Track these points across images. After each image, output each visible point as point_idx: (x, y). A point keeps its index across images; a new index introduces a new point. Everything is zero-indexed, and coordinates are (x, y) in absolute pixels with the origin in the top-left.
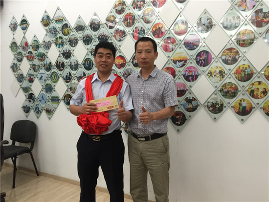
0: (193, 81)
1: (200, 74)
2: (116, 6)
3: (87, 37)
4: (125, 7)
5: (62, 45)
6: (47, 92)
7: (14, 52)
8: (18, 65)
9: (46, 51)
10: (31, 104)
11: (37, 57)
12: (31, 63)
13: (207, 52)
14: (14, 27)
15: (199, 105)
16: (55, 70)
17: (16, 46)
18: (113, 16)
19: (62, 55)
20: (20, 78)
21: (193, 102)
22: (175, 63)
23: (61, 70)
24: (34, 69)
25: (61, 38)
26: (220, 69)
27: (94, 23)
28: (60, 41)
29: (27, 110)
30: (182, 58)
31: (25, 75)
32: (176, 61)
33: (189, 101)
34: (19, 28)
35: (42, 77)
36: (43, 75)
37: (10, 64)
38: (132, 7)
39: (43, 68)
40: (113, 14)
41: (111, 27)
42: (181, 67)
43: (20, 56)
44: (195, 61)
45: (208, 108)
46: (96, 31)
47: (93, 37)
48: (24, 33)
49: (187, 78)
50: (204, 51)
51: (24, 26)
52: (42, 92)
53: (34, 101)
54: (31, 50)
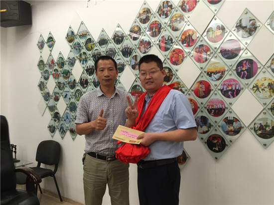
0: (234, 97)
1: (243, 89)
2: (140, 15)
3: (110, 51)
4: (150, 15)
5: (86, 61)
6: (71, 110)
7: (41, 70)
8: (45, 84)
9: (71, 68)
10: (56, 124)
11: (62, 75)
12: (57, 81)
13: (250, 61)
14: (41, 46)
15: (243, 127)
16: (79, 87)
17: (44, 64)
18: (137, 26)
19: (85, 72)
20: (47, 97)
21: (234, 123)
22: (210, 76)
23: (84, 88)
24: (59, 87)
25: (85, 53)
26: (270, 82)
27: (118, 36)
28: (83, 57)
29: (52, 129)
30: (218, 70)
31: (51, 93)
32: (211, 73)
33: (229, 122)
34: (46, 46)
35: (66, 95)
36: (67, 93)
37: (37, 83)
38: (158, 14)
39: (68, 85)
40: (137, 24)
41: (135, 39)
42: (218, 80)
43: (47, 75)
44: (235, 72)
45: (256, 131)
46: (120, 44)
47: (117, 51)
48: (51, 51)
49: (225, 93)
50: (247, 60)
51: (51, 43)
52: (67, 111)
53: (59, 120)
54: (56, 67)
